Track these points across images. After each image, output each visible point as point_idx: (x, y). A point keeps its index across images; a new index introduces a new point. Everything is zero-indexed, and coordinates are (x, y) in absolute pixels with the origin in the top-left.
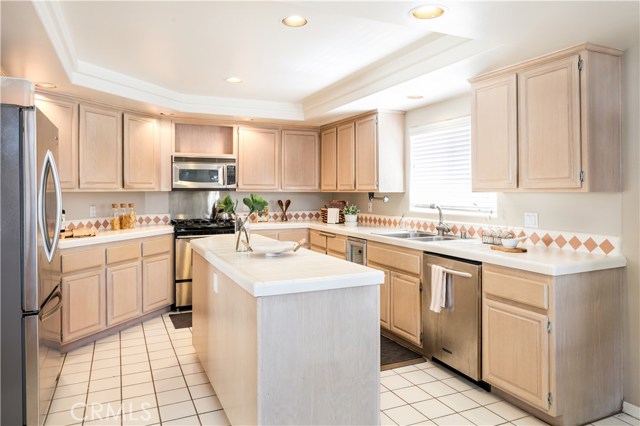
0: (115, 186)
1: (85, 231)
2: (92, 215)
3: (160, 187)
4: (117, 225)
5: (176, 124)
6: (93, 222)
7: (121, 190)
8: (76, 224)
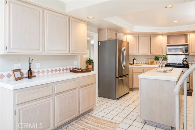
0: (148, 54)
1: (139, 64)
2: (145, 61)
3: (163, 54)
4: (150, 64)
5: (168, 36)
6: (145, 62)
7: (150, 55)
8: (138, 63)
